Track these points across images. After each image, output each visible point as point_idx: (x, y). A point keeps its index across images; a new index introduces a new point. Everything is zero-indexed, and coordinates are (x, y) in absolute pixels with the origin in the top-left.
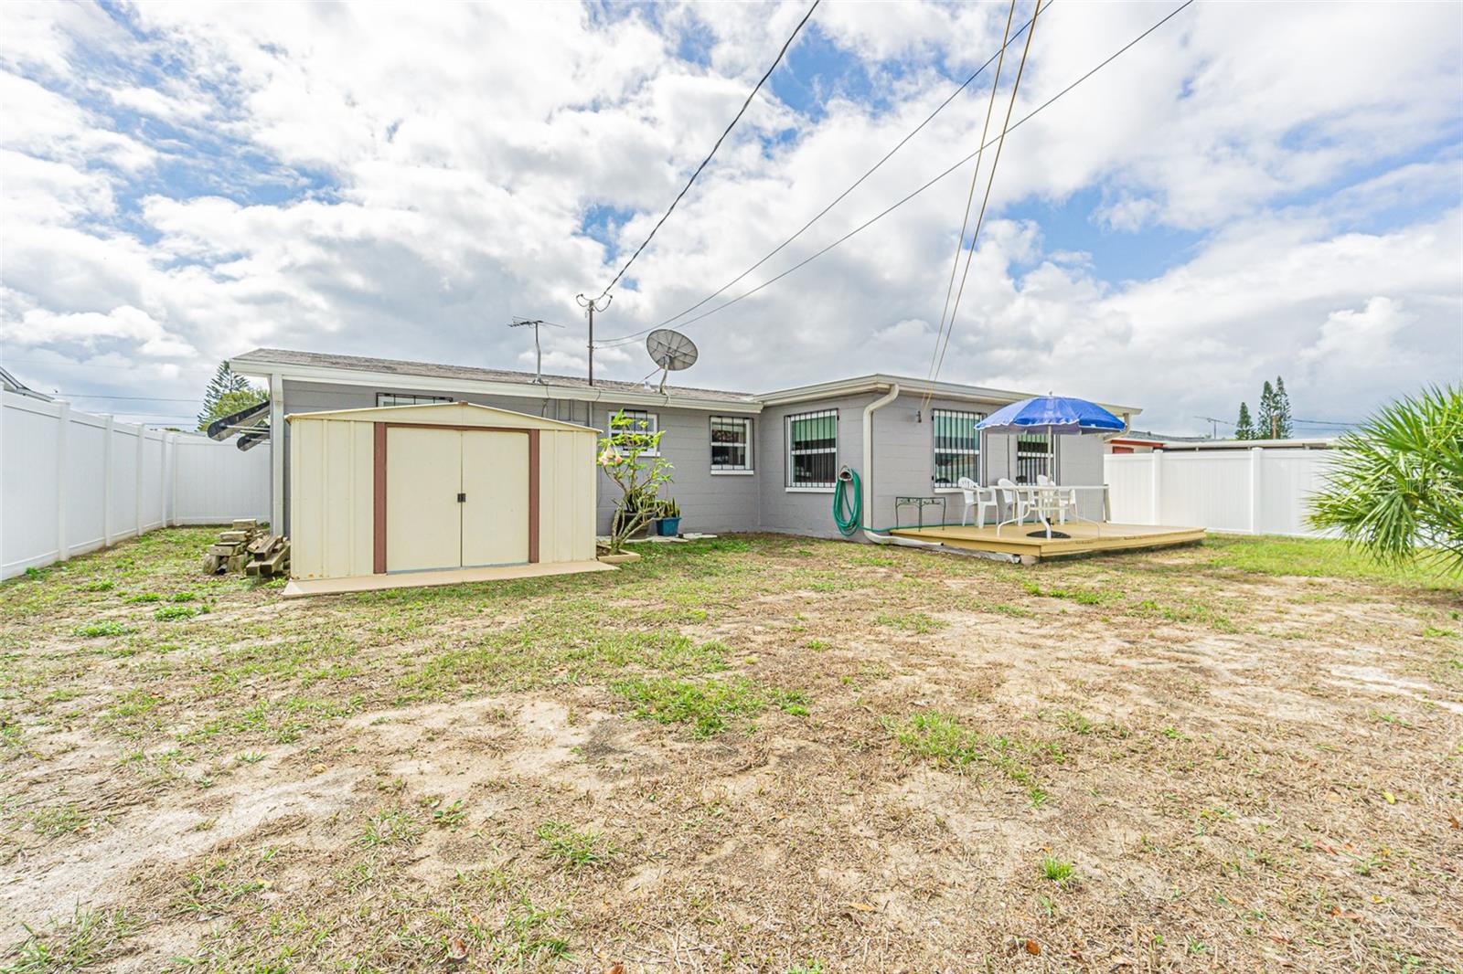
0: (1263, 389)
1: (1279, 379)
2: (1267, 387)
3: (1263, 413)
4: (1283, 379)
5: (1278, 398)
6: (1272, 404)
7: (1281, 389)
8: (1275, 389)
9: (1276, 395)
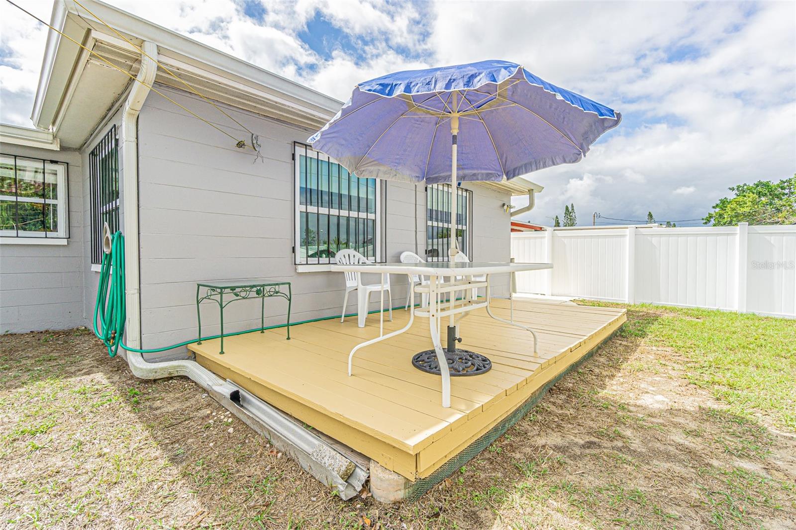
0: (565, 210)
1: (572, 205)
2: (567, 208)
3: (565, 222)
4: (574, 205)
5: (571, 214)
6: (569, 217)
7: (573, 209)
8: (570, 209)
9: (570, 213)
